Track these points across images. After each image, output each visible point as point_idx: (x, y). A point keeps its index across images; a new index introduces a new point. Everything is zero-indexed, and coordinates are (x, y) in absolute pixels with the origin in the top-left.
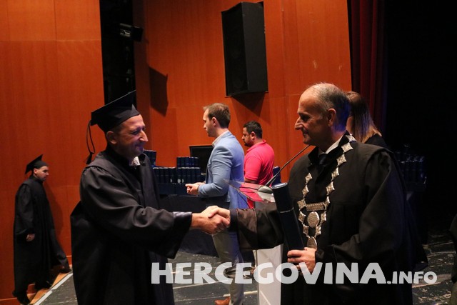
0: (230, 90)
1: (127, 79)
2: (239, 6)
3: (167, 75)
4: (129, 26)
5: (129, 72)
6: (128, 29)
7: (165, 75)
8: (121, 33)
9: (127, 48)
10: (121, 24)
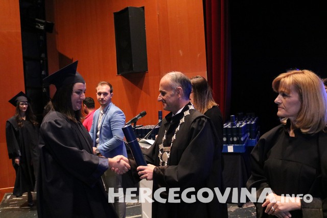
0: (120, 71)
1: (42, 61)
2: (127, 9)
3: (73, 59)
4: (44, 21)
5: (43, 55)
6: (42, 24)
7: (71, 58)
8: (37, 27)
9: (41, 37)
10: (37, 19)
